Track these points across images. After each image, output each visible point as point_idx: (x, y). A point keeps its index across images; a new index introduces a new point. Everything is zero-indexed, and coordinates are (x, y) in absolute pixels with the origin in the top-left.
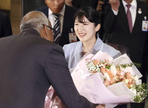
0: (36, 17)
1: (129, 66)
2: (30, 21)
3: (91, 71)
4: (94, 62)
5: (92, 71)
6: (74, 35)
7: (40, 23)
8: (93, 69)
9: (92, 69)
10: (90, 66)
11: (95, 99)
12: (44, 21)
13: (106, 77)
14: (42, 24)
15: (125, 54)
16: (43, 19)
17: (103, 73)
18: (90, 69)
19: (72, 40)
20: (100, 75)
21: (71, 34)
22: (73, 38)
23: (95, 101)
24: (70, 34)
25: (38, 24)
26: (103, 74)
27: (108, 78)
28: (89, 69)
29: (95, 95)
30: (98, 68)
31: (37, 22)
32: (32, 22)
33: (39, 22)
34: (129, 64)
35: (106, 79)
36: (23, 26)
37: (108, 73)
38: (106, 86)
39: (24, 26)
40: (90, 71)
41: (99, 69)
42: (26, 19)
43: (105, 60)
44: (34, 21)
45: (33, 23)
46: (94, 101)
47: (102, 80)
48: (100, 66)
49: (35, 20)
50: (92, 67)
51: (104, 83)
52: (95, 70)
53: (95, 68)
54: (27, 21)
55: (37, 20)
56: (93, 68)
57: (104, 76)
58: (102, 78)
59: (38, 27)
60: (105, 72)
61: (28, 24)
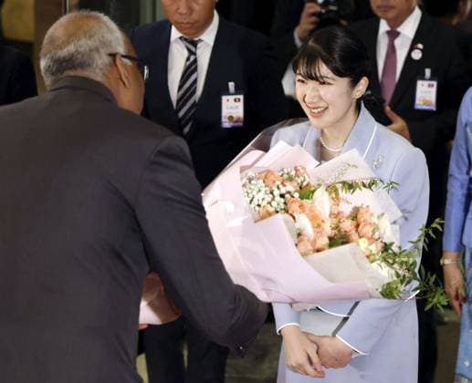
0: (88, 35)
1: (364, 186)
2: (71, 48)
3: (257, 208)
4: (266, 177)
5: (259, 205)
6: (235, 100)
7: (101, 50)
8: (263, 199)
9: (260, 202)
10: (254, 193)
11: (267, 291)
12: (111, 42)
13: (302, 228)
14: (108, 52)
15: (355, 150)
16: (108, 36)
17: (295, 215)
18: (255, 200)
19: (229, 115)
20: (286, 222)
21: (228, 97)
22: (231, 111)
23: (268, 295)
24: (224, 98)
25: (96, 56)
26: (294, 218)
27: (309, 230)
28: (251, 201)
29: (269, 279)
30: (278, 198)
31: (91, 51)
32: (77, 51)
33: (97, 50)
34: (365, 182)
35: (304, 233)
36: (49, 67)
37: (307, 215)
38: (304, 255)
39: (51, 64)
40: (252, 206)
41: (282, 200)
42: (57, 43)
43: (296, 170)
44: (83, 49)
45: (79, 53)
46: (265, 296)
47: (292, 236)
48: (283, 190)
49: (84, 44)
50: (261, 195)
51: (296, 245)
52: (270, 203)
53: (269, 198)
54: (61, 49)
55: (90, 43)
56: (262, 197)
57: (298, 225)
58: (290, 231)
59: (97, 66)
60: (298, 209)
61: (64, 58)
